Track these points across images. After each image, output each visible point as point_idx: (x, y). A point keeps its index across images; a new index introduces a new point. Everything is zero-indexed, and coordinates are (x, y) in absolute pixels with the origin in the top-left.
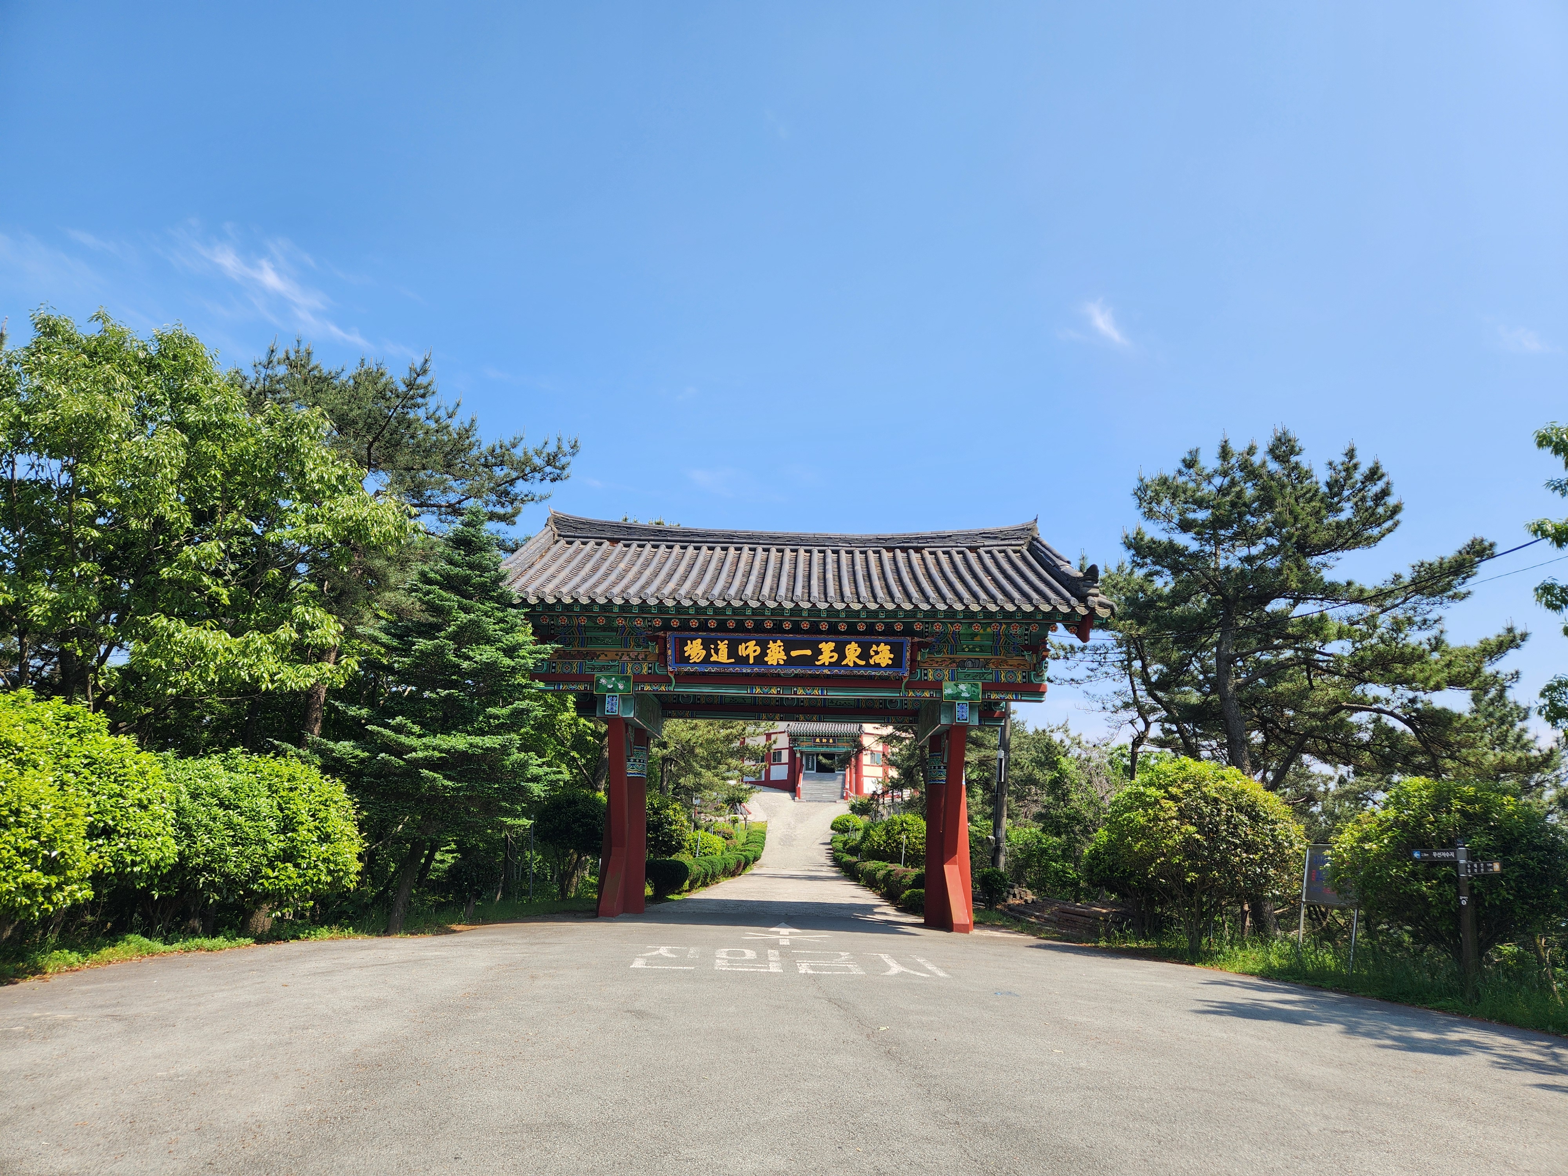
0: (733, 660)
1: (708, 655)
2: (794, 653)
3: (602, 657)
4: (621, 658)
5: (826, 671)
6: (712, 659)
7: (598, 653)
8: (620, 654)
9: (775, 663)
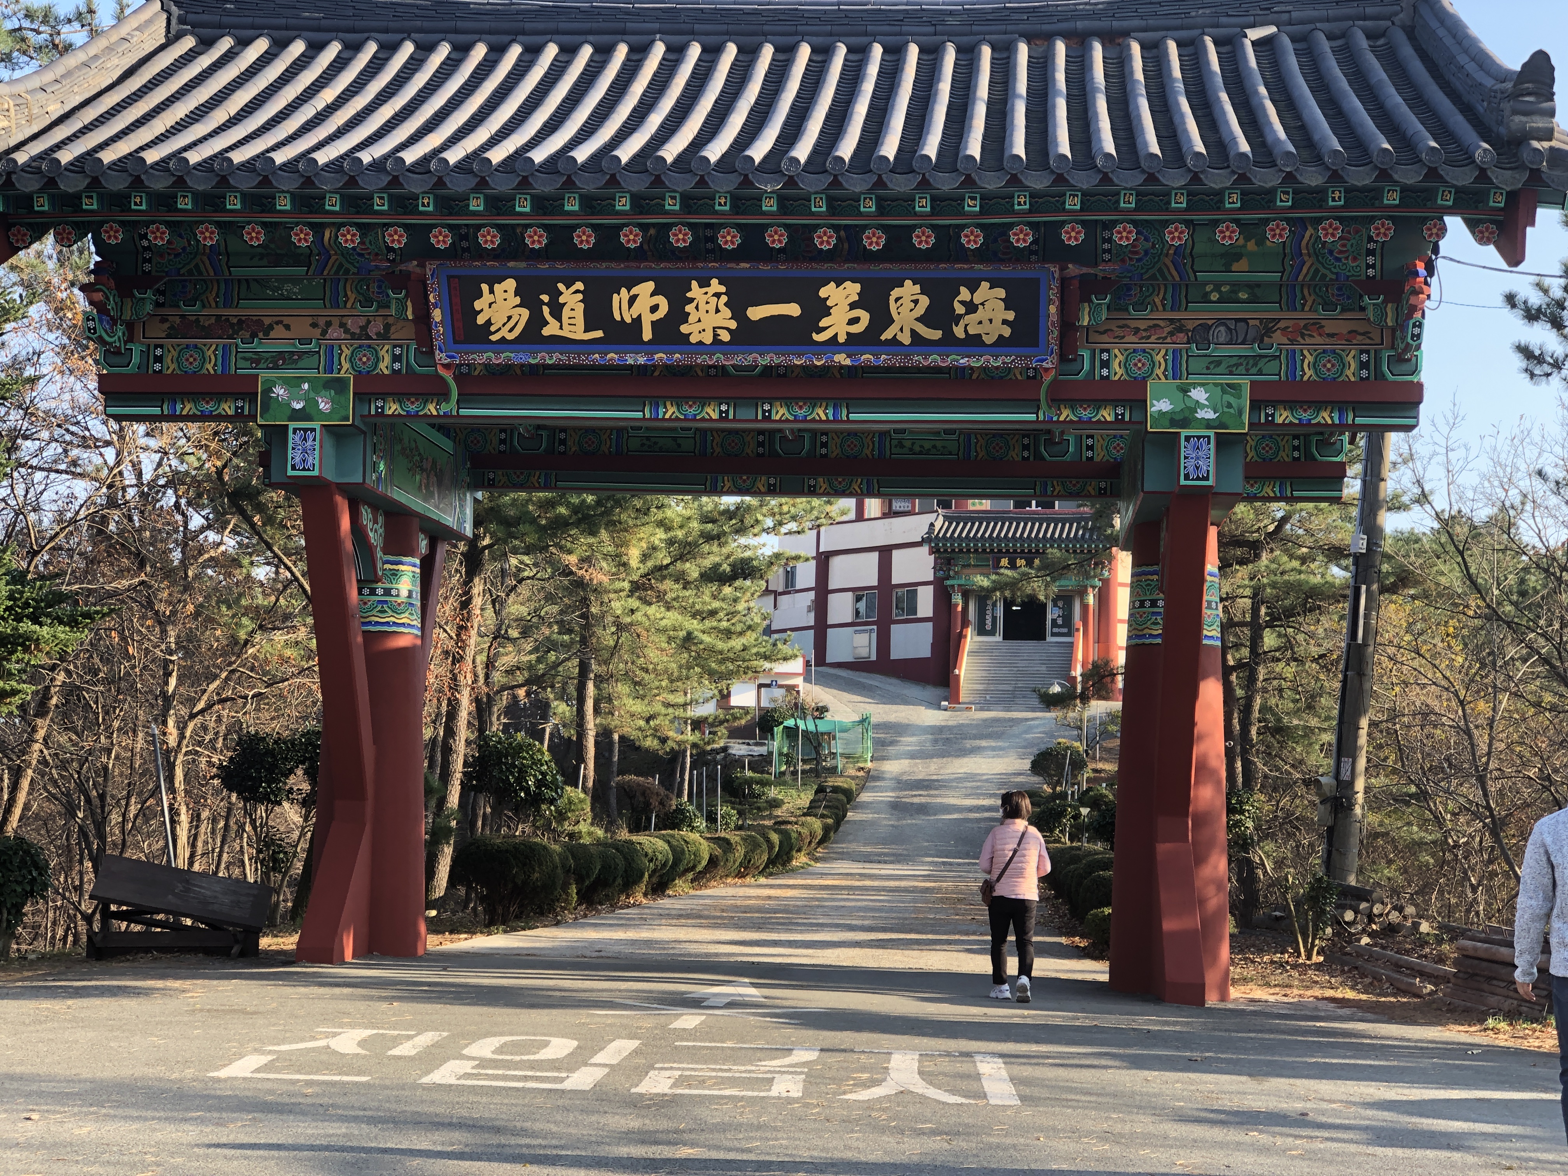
0: (599, 334)
1: (536, 322)
2: (756, 313)
3: (278, 331)
4: (324, 333)
5: (842, 359)
6: (546, 332)
7: (267, 321)
8: (322, 322)
9: (708, 339)
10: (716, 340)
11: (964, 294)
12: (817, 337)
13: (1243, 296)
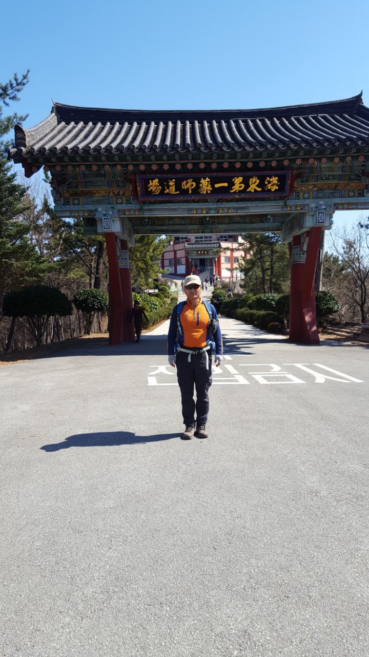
0: (178, 192)
1: (163, 190)
2: (217, 186)
3: (97, 194)
5: (237, 196)
6: (165, 192)
7: (94, 192)
8: (108, 192)
9: (205, 192)
10: (207, 193)
11: (268, 179)
12: (232, 191)
13: (331, 178)
